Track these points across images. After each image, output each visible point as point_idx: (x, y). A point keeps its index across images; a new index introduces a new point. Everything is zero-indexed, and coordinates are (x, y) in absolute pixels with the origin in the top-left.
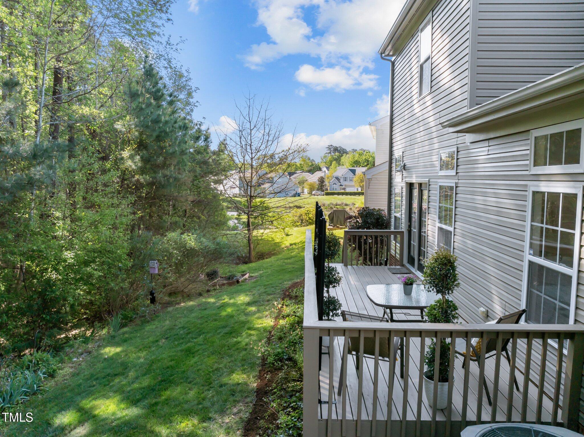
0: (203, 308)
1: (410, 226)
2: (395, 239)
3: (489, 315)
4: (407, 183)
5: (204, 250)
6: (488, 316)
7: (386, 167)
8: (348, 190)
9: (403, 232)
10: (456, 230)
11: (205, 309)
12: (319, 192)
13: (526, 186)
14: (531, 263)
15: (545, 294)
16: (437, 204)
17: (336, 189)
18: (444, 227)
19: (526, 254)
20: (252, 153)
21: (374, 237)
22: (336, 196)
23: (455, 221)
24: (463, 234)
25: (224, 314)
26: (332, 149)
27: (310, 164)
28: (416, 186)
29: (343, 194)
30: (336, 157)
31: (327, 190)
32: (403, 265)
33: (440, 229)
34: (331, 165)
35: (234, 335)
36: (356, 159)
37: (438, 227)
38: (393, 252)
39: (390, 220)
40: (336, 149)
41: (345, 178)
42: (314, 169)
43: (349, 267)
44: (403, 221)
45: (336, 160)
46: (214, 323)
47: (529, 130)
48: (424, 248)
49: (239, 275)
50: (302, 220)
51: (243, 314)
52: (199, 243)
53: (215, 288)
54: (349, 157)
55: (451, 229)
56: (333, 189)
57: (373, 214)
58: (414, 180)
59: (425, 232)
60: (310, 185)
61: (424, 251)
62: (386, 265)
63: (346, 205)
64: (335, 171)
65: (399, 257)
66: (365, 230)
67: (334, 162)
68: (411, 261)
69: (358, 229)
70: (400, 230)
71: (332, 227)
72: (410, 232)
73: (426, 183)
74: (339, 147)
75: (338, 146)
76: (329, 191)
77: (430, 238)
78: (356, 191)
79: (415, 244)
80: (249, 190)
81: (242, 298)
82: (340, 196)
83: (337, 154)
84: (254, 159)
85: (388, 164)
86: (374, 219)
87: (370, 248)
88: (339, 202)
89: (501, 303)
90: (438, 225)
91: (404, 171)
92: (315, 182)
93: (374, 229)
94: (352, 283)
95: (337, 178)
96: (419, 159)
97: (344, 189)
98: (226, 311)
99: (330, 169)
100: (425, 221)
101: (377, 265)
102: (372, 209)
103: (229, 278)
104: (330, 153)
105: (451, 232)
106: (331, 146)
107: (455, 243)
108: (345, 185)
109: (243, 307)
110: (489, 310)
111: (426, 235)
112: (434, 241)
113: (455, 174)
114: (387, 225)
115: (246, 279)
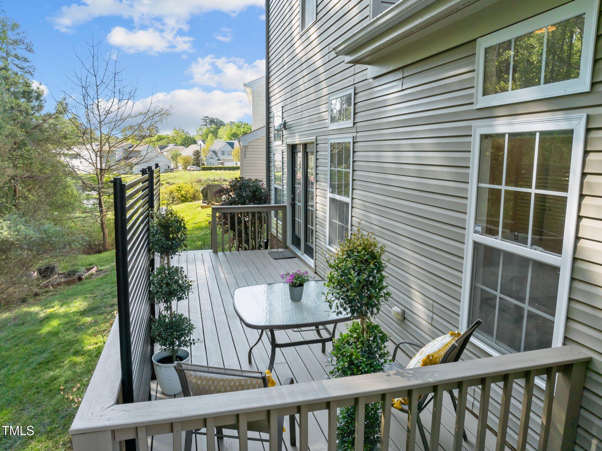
0: (21, 322)
1: (293, 199)
2: (276, 216)
3: (406, 316)
4: (288, 145)
5: (21, 241)
6: (404, 318)
7: (264, 132)
8: (227, 165)
9: (285, 206)
10: (354, 201)
11: (23, 324)
12: (195, 167)
13: (470, 127)
14: (476, 245)
15: (501, 293)
16: (328, 169)
17: (213, 164)
18: (338, 197)
19: (468, 232)
20: (100, 116)
21: (250, 215)
22: (213, 171)
23: (353, 189)
24: (365, 206)
25: (45, 330)
26: (208, 121)
27: (184, 137)
28: (300, 148)
29: (221, 169)
30: (213, 129)
31: (203, 164)
32: (286, 247)
33: (332, 200)
34: (207, 137)
35: (51, 365)
36: (234, 131)
37: (330, 198)
38: (274, 231)
39: (270, 193)
40: (212, 121)
41: (223, 151)
42: (188, 142)
43: (220, 254)
44: (285, 192)
45: (212, 132)
46: (29, 346)
47: (475, 40)
48: (312, 226)
49: (83, 269)
50: (173, 198)
51: (72, 328)
52: (14, 231)
53: (47, 289)
54: (226, 130)
55: (348, 200)
56: (211, 164)
57: (249, 186)
58: (297, 140)
59: (312, 206)
60: (184, 160)
61: (312, 230)
62: (266, 248)
63: (225, 180)
64: (212, 144)
65: (281, 237)
66: (240, 206)
67: (211, 135)
68: (296, 242)
69: (231, 204)
70: (282, 205)
71: (206, 205)
72: (293, 206)
73: (313, 143)
74: (216, 119)
75: (214, 118)
76: (206, 166)
77: (320, 214)
78: (235, 166)
79: (301, 221)
80: (99, 162)
81: (78, 304)
82: (218, 171)
83: (213, 126)
84: (103, 123)
85: (265, 129)
86: (250, 191)
87: (246, 228)
88: (217, 178)
89: (426, 302)
90: (329, 195)
91: (284, 131)
92: (189, 157)
93: (251, 204)
94: (222, 276)
95: (214, 152)
96: (303, 113)
97: (222, 164)
98: (49, 326)
99: (207, 143)
100: (313, 193)
101: (255, 249)
102: (248, 180)
103: (70, 274)
104: (206, 125)
105: (347, 204)
106: (207, 117)
107: (354, 219)
108: (224, 160)
109: (76, 318)
110: (406, 310)
111: (314, 210)
112: (325, 217)
113: (352, 125)
114: (265, 199)
115: (92, 274)
